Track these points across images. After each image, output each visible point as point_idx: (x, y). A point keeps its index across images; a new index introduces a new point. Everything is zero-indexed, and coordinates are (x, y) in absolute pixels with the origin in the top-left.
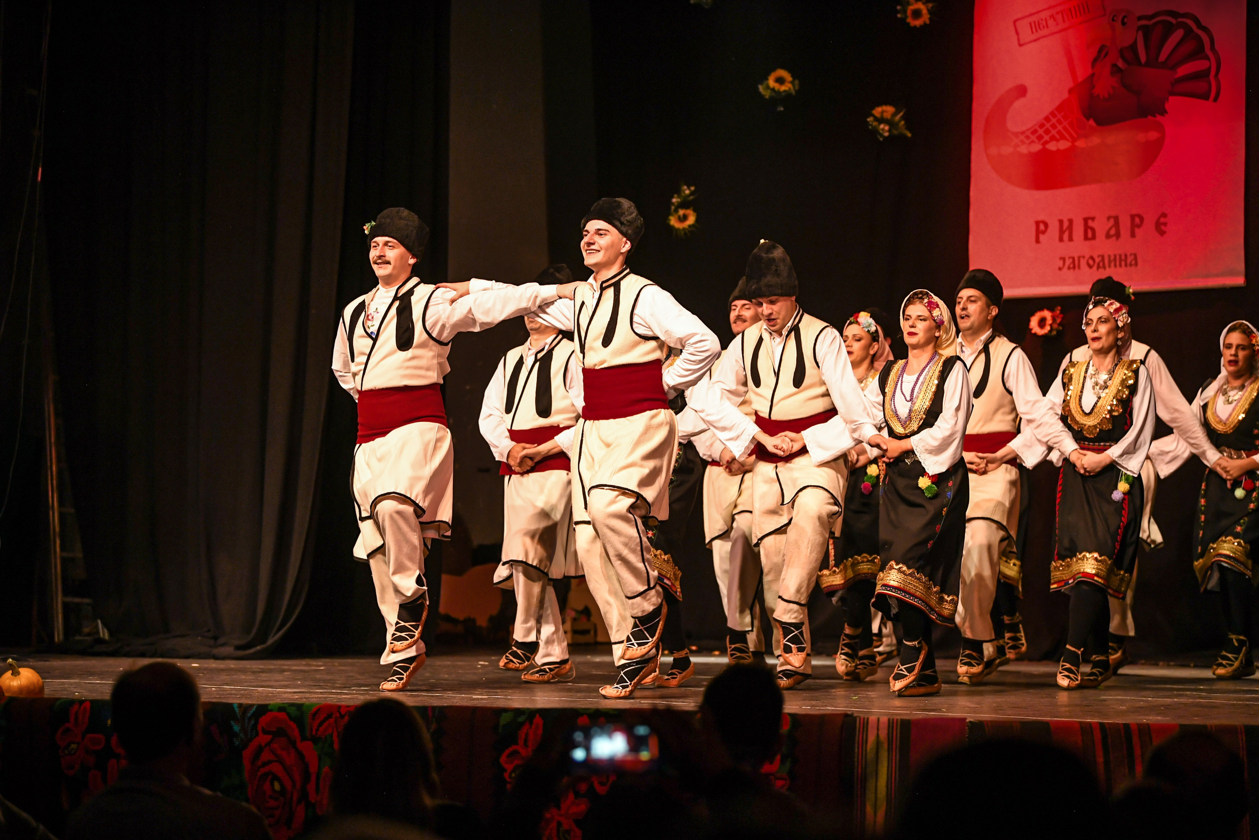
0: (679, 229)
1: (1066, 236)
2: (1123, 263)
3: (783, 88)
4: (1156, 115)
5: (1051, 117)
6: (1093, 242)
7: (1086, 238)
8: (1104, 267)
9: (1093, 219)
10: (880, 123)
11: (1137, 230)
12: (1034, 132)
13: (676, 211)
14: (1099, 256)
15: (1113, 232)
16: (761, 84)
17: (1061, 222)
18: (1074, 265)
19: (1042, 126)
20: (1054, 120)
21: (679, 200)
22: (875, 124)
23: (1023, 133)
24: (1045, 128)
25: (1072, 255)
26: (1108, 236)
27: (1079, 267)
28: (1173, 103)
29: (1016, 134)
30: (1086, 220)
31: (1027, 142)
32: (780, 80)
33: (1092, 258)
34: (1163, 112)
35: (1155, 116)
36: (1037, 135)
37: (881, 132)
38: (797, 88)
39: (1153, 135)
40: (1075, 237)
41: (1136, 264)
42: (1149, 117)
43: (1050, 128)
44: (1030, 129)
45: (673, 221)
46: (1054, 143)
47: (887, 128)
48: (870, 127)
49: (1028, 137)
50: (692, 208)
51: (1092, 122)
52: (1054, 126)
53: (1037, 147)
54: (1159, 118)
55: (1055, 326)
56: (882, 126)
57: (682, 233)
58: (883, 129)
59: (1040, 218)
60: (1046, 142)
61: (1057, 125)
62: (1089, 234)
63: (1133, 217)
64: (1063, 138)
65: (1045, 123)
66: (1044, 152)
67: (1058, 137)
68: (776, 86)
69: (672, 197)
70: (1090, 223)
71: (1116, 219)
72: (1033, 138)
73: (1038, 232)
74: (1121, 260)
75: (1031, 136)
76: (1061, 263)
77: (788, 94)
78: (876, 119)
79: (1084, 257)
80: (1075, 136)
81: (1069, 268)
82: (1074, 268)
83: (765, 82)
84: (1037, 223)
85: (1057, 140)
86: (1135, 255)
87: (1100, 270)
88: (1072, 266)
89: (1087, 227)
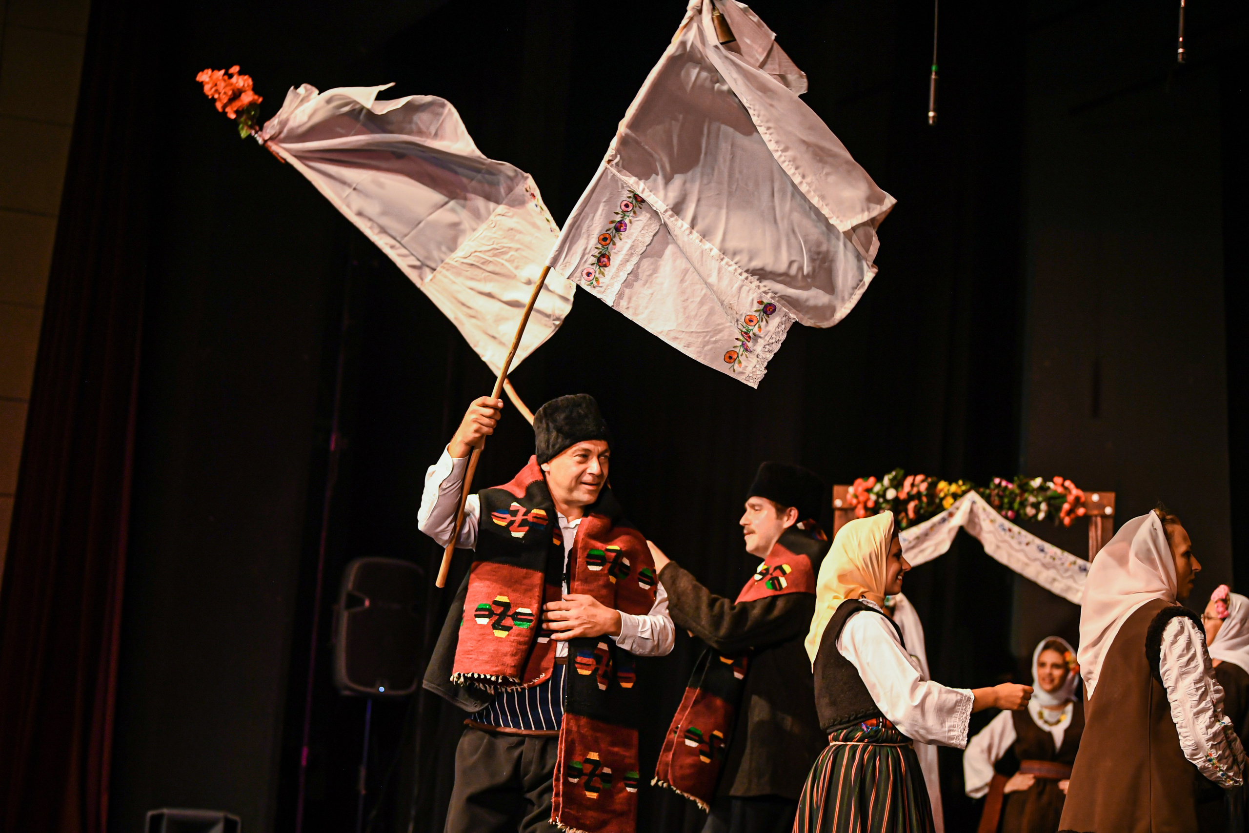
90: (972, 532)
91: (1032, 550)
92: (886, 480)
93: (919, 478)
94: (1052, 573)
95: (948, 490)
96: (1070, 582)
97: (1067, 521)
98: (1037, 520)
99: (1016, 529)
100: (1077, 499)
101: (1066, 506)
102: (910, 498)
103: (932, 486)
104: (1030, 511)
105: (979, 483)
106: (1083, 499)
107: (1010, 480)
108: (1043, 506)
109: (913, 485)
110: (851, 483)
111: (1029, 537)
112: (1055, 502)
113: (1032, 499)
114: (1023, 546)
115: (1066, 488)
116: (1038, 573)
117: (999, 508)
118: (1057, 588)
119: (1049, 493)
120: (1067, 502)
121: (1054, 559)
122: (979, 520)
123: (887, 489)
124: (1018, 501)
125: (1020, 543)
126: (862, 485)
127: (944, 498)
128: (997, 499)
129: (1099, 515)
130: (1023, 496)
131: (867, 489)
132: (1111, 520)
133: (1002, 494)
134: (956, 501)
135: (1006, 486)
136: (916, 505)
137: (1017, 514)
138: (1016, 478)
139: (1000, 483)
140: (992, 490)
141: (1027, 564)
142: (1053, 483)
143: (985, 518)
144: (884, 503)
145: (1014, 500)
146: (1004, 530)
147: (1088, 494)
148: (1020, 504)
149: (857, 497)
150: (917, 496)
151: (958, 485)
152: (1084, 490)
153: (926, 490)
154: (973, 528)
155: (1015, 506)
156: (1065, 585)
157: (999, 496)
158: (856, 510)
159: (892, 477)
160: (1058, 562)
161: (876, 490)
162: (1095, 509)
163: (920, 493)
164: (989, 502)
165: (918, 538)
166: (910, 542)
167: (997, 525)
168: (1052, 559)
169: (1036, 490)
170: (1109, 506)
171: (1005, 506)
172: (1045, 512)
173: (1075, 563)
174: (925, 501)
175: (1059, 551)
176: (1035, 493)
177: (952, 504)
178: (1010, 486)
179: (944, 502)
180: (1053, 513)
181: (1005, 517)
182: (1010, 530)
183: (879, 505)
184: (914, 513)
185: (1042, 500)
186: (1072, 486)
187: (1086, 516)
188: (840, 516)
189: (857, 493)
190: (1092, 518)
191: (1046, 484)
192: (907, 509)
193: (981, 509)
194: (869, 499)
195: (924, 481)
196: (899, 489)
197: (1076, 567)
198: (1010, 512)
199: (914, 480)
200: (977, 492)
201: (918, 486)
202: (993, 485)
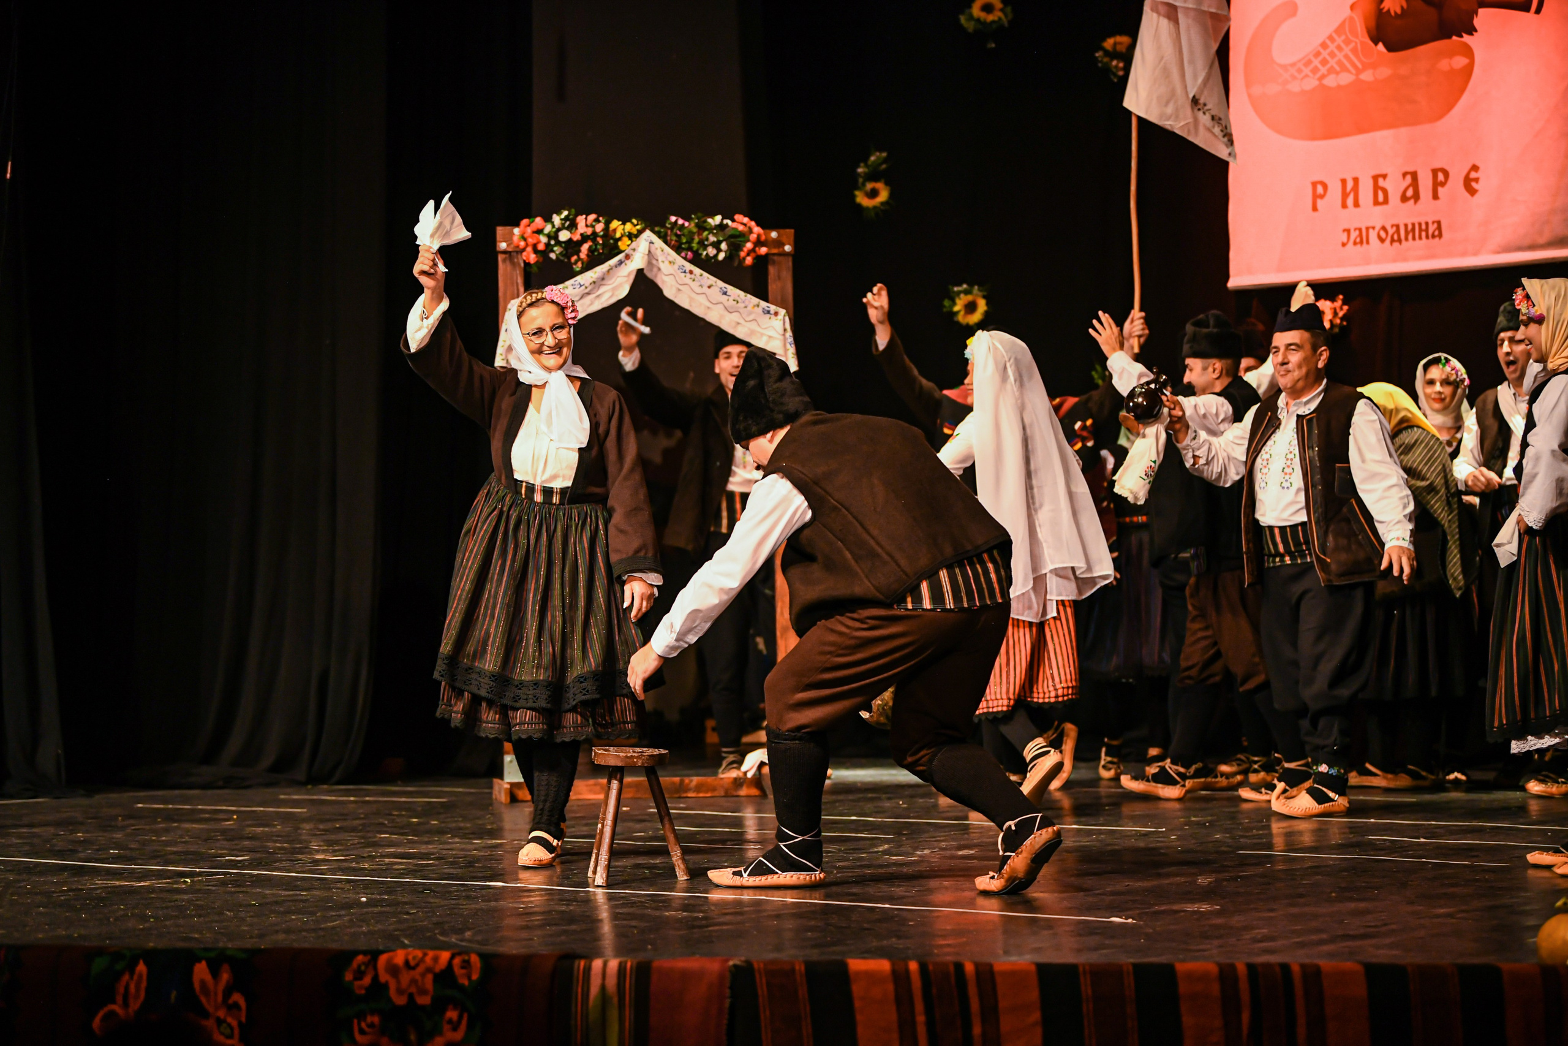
0: (867, 208)
1: (1350, 201)
2: (1424, 234)
3: (991, 18)
4: (1464, 35)
5: (1328, 42)
6: (1384, 207)
7: (1376, 203)
8: (1400, 241)
9: (1384, 176)
10: (1112, 59)
11: (1440, 190)
12: (1308, 63)
13: (864, 184)
14: (1392, 226)
15: (1410, 193)
16: (962, 13)
17: (1344, 182)
18: (1362, 240)
19: (1317, 54)
20: (1332, 47)
21: (866, 170)
22: (1106, 60)
23: (1293, 65)
24: (1320, 58)
25: (1358, 225)
26: (1404, 199)
27: (1368, 242)
28: (1484, 17)
29: (1284, 67)
30: (1375, 178)
31: (1300, 76)
32: (988, 8)
33: (1384, 228)
34: (1471, 30)
35: (1462, 36)
36: (1312, 66)
37: (1114, 70)
38: (1010, 16)
39: (1460, 62)
40: (1361, 201)
41: (1440, 236)
42: (1454, 38)
43: (1328, 58)
44: (1304, 58)
45: (862, 199)
46: (1332, 77)
47: (1121, 65)
48: (1100, 65)
49: (1300, 71)
50: (883, 181)
51: (1381, 47)
52: (1332, 55)
53: (1311, 83)
54: (1466, 38)
55: (1338, 321)
56: (1114, 63)
57: (873, 214)
58: (1116, 67)
59: (1316, 178)
60: (1323, 77)
61: (1336, 51)
62: (1381, 197)
63: (1435, 172)
64: (1344, 69)
65: (1322, 50)
66: (1322, 87)
67: (1338, 68)
68: (983, 15)
69: (858, 166)
70: (1381, 182)
71: (1414, 175)
72: (1307, 71)
73: (1316, 197)
74: (1420, 230)
75: (1303, 68)
76: (1344, 238)
77: (998, 27)
78: (1107, 53)
79: (1373, 228)
80: (1359, 65)
81: (1355, 243)
82: (1361, 242)
83: (967, 11)
84: (1314, 185)
85: (1337, 73)
86: (1439, 223)
87: (1396, 244)
88: (1358, 240)
89: (1376, 188)
90: (649, 275)
91: (715, 293)
92: (557, 219)
93: (592, 217)
94: (735, 317)
95: (624, 229)
96: (753, 326)
97: (749, 260)
98: (717, 261)
99: (697, 271)
100: (759, 236)
101: (749, 245)
102: (584, 238)
103: (607, 224)
104: (711, 251)
105: (654, 222)
106: (763, 238)
107: (687, 218)
108: (724, 246)
109: (587, 226)
110: (517, 225)
111: (712, 280)
112: (736, 241)
113: (712, 239)
114: (705, 289)
115: (745, 225)
116: (722, 317)
117: (678, 249)
119: (728, 232)
120: (748, 241)
121: (738, 302)
122: (658, 263)
123: (559, 230)
124: (696, 239)
125: (701, 286)
126: (529, 226)
127: (620, 239)
128: (674, 238)
129: (779, 255)
130: (702, 235)
131: (535, 229)
132: (790, 259)
133: (679, 233)
134: (632, 241)
135: (683, 225)
136: (590, 247)
137: (697, 254)
138: (693, 216)
139: (676, 221)
140: (668, 228)
141: (709, 308)
142: (733, 220)
143: (664, 259)
144: (555, 245)
145: (693, 239)
146: (685, 272)
147: (768, 231)
148: (699, 243)
149: (525, 239)
150: (591, 237)
151: (632, 223)
152: (763, 228)
153: (603, 230)
154: (651, 270)
155: (695, 245)
156: (749, 329)
157: (677, 235)
158: (524, 254)
159: (563, 216)
160: (741, 305)
161: (546, 231)
162: (775, 247)
163: (595, 234)
164: (666, 242)
165: (594, 282)
166: (586, 288)
167: (676, 267)
168: (735, 302)
169: (714, 229)
170: (789, 244)
171: (683, 246)
172: (726, 252)
173: (758, 306)
174: (601, 242)
175: (742, 293)
176: (715, 231)
177: (628, 246)
178: (687, 224)
179: (620, 243)
180: (734, 252)
181: (685, 258)
182: (691, 272)
183: (550, 248)
184: (588, 255)
185: (721, 239)
186: (753, 223)
187: (767, 255)
188: (504, 261)
189: (525, 235)
190: (771, 257)
191: (725, 221)
192: (580, 251)
193: (659, 250)
194: (539, 242)
195: (597, 221)
196: (572, 229)
197: (760, 310)
198: (689, 253)
199: (586, 219)
200: (653, 231)
201: (593, 226)
202: (669, 224)
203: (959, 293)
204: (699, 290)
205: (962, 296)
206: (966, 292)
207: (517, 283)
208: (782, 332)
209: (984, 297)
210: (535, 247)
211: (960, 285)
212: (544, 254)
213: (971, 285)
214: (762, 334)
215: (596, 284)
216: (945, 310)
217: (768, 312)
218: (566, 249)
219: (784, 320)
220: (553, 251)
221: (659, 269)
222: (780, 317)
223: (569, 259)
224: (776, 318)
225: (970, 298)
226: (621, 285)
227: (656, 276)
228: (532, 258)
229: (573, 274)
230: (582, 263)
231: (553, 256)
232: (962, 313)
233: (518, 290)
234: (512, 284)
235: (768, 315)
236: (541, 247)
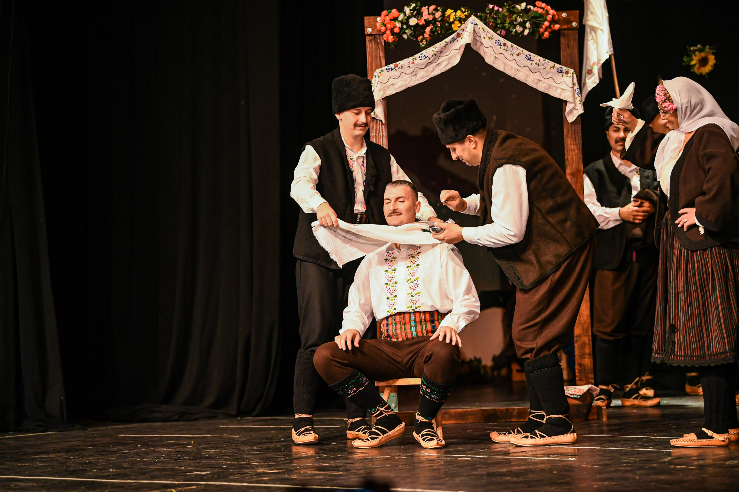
90: (474, 48)
91: (522, 59)
92: (407, 10)
93: (432, 7)
94: (537, 76)
95: (455, 15)
96: (550, 82)
97: (546, 34)
98: (523, 36)
99: (509, 44)
100: (553, 15)
101: (547, 23)
102: (428, 23)
103: (444, 12)
104: (519, 29)
105: (477, 9)
106: (556, 18)
107: (501, 6)
108: (528, 25)
109: (429, 14)
110: (380, 15)
111: (520, 49)
112: (537, 21)
113: (519, 20)
114: (515, 57)
115: (543, 9)
116: (527, 76)
117: (494, 29)
118: (541, 87)
119: (531, 14)
120: (546, 20)
121: (539, 65)
122: (481, 39)
123: (409, 17)
124: (508, 21)
125: (512, 54)
126: (388, 15)
127: (453, 23)
128: (492, 20)
129: (568, 29)
130: (512, 17)
131: (392, 18)
132: (576, 32)
133: (495, 16)
134: (462, 24)
135: (498, 10)
136: (432, 29)
137: (508, 31)
138: (505, 4)
139: (493, 8)
140: (488, 14)
141: (518, 70)
142: (535, 6)
143: (485, 36)
144: (407, 29)
145: (505, 21)
146: (500, 45)
147: (559, 12)
148: (509, 23)
149: (385, 26)
150: (432, 22)
151: (462, 11)
152: (556, 10)
153: (440, 17)
154: (476, 44)
155: (507, 25)
156: (548, 84)
157: (493, 18)
158: (385, 35)
159: (411, 8)
160: (541, 67)
161: (400, 18)
162: (565, 25)
163: (435, 19)
164: (486, 24)
165: (435, 55)
166: (429, 59)
167: (494, 41)
168: (537, 65)
169: (521, 13)
170: (575, 22)
171: (498, 26)
172: (529, 29)
173: (554, 67)
174: (439, 25)
175: (542, 59)
176: (521, 14)
177: (459, 27)
178: (501, 10)
179: (453, 26)
180: (535, 29)
181: (500, 35)
182: (505, 45)
183: (403, 31)
184: (430, 35)
185: (526, 20)
186: (549, 7)
187: (559, 30)
188: (371, 41)
189: (385, 23)
190: (563, 31)
191: (528, 7)
192: (425, 32)
193: (481, 29)
194: (395, 27)
195: (436, 10)
196: (418, 17)
197: (555, 69)
198: (503, 31)
199: (428, 9)
200: (476, 16)
201: (434, 14)
202: (488, 10)
203: (694, 51)
204: (510, 58)
205: (697, 53)
206: (700, 51)
207: (380, 57)
208: (572, 86)
209: (713, 54)
210: (392, 30)
211: (696, 46)
212: (398, 35)
213: (704, 45)
214: (557, 88)
215: (437, 55)
216: (684, 64)
217: (561, 71)
218: (414, 31)
219: (573, 76)
220: (406, 33)
221: (482, 43)
222: (570, 75)
223: (417, 38)
224: (567, 76)
225: (703, 54)
226: (454, 56)
227: (479, 49)
228: (391, 38)
229: (420, 50)
230: (426, 41)
231: (405, 36)
232: (697, 66)
233: (381, 61)
234: (376, 58)
235: (562, 74)
236: (397, 30)
